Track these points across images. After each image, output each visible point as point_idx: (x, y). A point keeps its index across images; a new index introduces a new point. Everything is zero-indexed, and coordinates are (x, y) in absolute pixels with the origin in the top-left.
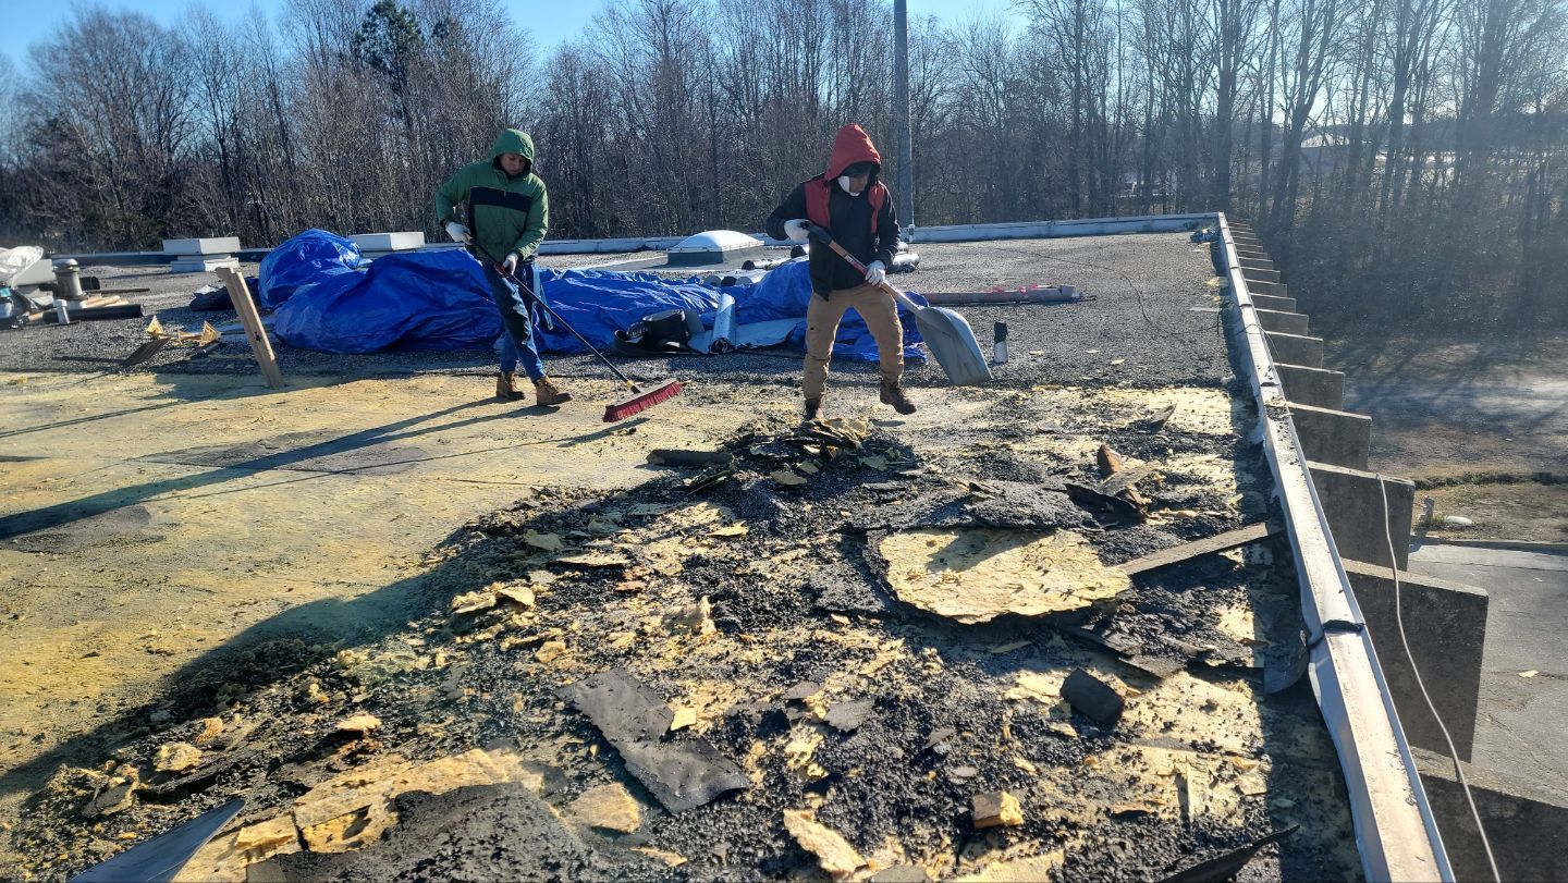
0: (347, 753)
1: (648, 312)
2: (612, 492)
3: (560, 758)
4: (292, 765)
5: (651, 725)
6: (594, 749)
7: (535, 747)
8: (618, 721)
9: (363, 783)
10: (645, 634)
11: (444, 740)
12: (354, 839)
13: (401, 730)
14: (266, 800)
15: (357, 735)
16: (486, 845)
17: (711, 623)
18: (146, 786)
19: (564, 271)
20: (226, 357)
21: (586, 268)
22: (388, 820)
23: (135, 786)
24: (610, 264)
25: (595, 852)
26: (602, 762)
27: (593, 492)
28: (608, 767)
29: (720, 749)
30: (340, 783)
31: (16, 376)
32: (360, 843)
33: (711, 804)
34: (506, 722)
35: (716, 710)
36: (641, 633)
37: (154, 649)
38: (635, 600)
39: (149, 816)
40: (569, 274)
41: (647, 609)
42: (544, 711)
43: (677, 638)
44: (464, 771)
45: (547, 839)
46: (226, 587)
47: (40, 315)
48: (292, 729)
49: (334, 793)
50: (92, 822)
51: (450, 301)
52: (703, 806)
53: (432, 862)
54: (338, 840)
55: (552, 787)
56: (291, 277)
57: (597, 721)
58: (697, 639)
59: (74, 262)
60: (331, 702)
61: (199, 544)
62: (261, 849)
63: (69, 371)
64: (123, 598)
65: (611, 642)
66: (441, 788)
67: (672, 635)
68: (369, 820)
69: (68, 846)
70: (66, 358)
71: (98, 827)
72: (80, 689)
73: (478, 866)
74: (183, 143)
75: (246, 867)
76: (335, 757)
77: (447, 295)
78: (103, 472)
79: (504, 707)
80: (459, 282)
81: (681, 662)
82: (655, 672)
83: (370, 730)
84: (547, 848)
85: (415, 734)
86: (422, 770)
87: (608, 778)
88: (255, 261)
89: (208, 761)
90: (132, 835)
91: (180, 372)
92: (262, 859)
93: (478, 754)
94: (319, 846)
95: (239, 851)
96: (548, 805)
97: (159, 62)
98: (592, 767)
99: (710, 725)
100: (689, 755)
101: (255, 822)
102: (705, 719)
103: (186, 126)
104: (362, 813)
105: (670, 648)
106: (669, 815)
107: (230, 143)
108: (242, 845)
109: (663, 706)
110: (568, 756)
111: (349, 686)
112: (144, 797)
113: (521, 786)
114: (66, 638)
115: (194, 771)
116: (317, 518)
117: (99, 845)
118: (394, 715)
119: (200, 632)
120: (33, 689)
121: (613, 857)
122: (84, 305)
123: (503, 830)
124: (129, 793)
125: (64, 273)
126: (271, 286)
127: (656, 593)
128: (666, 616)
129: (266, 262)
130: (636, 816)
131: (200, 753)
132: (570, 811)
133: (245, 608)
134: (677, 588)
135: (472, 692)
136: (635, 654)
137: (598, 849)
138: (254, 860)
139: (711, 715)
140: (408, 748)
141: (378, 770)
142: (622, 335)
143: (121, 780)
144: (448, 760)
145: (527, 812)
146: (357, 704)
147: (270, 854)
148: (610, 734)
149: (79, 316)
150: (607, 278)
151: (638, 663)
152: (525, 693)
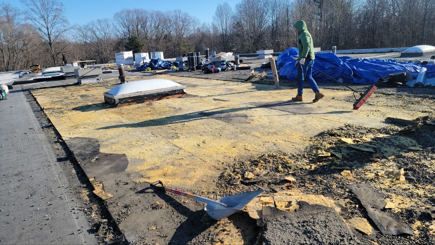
0: (287, 186)
1: (391, 72)
2: (371, 129)
3: (346, 205)
4: (273, 185)
5: (378, 204)
6: (357, 206)
7: (338, 199)
8: (366, 200)
9: (290, 195)
10: (378, 175)
11: (312, 190)
12: (288, 209)
13: (301, 184)
14: (267, 191)
15: (289, 182)
16: (323, 223)
17: (404, 177)
18: (242, 180)
19: (363, 59)
20: (267, 80)
21: (370, 58)
22: (296, 207)
23: (240, 179)
24: (378, 56)
25: (356, 237)
26: (359, 210)
27: (365, 128)
28: (362, 213)
29: (403, 219)
30: (284, 193)
31: (225, 82)
32: (289, 210)
33: (398, 236)
34: (330, 190)
35: (402, 206)
36: (377, 175)
37: (246, 149)
38: (376, 164)
39: (242, 187)
40: (365, 60)
41: (380, 168)
42: (342, 190)
43: (390, 179)
44: (318, 200)
45: (341, 227)
46: (262, 137)
47: (231, 68)
48: (274, 176)
49: (283, 195)
50: (231, 185)
51: (327, 67)
52: (395, 235)
53: (307, 222)
54: (283, 207)
55: (343, 213)
56: (285, 60)
57: (359, 198)
58: (398, 182)
59: (238, 56)
60: (284, 171)
61: (257, 125)
62: (266, 203)
63: (235, 81)
64: (241, 136)
65: (366, 175)
66: (311, 203)
67: (388, 178)
68: (292, 205)
69: (226, 189)
70: (235, 79)
71: (232, 186)
72: (231, 154)
73: (320, 227)
74: (264, 26)
75: (262, 207)
76: (283, 186)
77: (326, 66)
78: (240, 106)
79: (330, 185)
80: (330, 62)
81: (391, 187)
82: (381, 188)
83: (293, 181)
84: (341, 230)
85: (304, 186)
86: (306, 196)
87: (361, 216)
88: (276, 56)
89: (255, 178)
90: (239, 190)
91: (257, 83)
92: (265, 206)
93: (322, 196)
94: (279, 207)
95: (261, 202)
96: (342, 218)
97: (262, 6)
98: (356, 211)
99: (400, 210)
100: (391, 217)
101: (265, 196)
102: (398, 208)
103: (265, 22)
104: (290, 202)
105: (387, 182)
106: (382, 234)
107: (275, 25)
108: (261, 201)
109: (383, 199)
110: (349, 205)
111: (289, 169)
112: (242, 183)
113: (334, 210)
114: (229, 142)
115: (252, 180)
116: (284, 123)
117: (232, 191)
118: (299, 179)
119: (256, 147)
120: (223, 152)
121: (362, 240)
122: (239, 66)
123: (328, 220)
124: (239, 181)
125: (236, 59)
126: (280, 63)
127: (383, 163)
128: (387, 171)
129: (279, 56)
130: (371, 231)
131: (254, 176)
132: (349, 222)
133: (266, 143)
134: (391, 163)
135: (321, 179)
136: (374, 181)
137: (357, 236)
138: (264, 206)
139: (401, 207)
140: (303, 189)
141: (294, 192)
142: (381, 80)
143: (238, 177)
144: (314, 196)
145: (336, 218)
146: (290, 174)
147: (268, 205)
148: (363, 203)
149: (238, 69)
150: (377, 61)
151: (375, 184)
152: (336, 183)
